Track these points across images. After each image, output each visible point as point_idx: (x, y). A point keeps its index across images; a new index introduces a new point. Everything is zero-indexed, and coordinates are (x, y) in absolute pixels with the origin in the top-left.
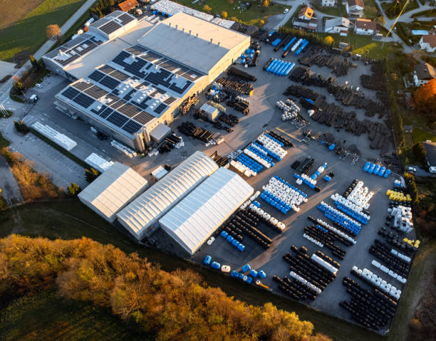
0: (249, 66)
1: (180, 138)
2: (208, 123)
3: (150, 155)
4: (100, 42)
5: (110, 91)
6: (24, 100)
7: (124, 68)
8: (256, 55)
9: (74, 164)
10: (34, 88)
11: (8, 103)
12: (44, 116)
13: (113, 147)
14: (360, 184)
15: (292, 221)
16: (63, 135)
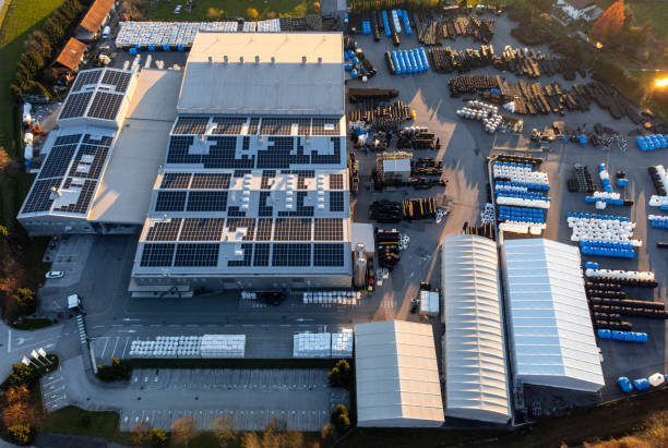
0: (368, 77)
1: (394, 231)
2: (403, 189)
3: (380, 283)
4: (107, 140)
5: (223, 215)
6: (51, 318)
7: (202, 165)
8: (361, 56)
9: (279, 374)
10: (48, 285)
11: (22, 341)
12: (128, 325)
13: (310, 305)
14: (660, 169)
15: (647, 260)
16: (207, 337)
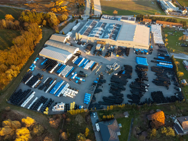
14: (77, 92)
